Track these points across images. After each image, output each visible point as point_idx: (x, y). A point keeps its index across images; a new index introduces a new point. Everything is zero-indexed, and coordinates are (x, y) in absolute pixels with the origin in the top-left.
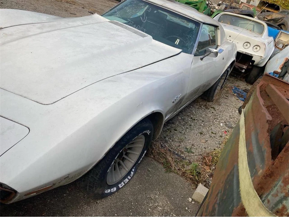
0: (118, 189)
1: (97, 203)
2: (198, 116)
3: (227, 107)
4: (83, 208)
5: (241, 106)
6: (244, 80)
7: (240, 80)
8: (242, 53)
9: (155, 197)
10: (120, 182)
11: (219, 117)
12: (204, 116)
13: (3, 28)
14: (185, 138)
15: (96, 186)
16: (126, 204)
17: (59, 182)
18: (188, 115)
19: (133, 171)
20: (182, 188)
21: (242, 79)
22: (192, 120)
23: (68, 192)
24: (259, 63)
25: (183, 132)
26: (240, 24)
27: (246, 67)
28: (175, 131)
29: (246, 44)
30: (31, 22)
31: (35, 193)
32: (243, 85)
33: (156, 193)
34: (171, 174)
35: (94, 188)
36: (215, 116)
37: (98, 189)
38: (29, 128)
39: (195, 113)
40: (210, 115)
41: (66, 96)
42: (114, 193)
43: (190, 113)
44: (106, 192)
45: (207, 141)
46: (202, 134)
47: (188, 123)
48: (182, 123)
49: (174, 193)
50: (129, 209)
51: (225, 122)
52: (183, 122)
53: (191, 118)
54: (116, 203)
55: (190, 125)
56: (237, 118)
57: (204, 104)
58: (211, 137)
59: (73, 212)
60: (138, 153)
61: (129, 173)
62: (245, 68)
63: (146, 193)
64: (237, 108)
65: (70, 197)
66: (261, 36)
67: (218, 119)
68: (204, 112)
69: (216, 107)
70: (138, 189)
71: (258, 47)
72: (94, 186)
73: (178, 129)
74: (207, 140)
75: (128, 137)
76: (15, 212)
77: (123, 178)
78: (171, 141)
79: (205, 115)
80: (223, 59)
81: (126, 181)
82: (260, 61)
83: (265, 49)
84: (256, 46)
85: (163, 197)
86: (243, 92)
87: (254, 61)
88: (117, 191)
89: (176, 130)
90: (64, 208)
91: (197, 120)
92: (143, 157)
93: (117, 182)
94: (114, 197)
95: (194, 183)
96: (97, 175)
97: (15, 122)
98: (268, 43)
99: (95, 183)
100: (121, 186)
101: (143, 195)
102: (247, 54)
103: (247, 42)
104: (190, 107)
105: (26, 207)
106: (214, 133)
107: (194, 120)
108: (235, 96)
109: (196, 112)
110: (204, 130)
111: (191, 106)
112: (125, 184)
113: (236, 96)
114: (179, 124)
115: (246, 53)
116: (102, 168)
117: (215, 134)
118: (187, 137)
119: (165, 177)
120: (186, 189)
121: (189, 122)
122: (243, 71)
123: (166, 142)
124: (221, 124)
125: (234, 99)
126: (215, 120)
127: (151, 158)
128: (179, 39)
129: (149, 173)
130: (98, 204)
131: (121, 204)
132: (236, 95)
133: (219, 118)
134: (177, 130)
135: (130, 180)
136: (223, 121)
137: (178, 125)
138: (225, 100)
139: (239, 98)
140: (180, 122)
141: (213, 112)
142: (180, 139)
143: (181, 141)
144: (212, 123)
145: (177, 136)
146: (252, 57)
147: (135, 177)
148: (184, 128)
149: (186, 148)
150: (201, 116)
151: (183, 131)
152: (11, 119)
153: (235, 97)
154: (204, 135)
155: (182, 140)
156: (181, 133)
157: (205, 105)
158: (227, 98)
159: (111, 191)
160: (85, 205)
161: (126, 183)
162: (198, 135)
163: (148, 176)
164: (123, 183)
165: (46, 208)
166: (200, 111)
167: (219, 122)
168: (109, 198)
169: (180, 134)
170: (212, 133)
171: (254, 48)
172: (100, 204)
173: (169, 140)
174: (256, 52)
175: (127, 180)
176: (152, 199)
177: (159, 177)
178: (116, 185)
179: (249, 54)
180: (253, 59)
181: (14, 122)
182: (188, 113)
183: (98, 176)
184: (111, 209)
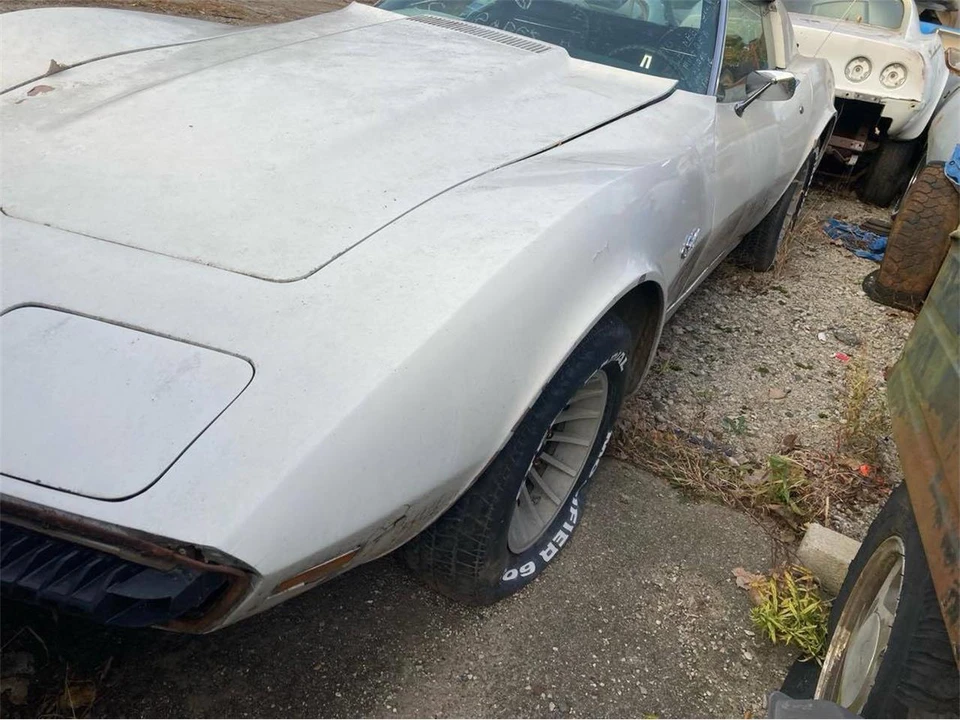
0: (542, 566)
1: (482, 617)
2: (736, 318)
3: (822, 282)
4: (442, 637)
5: (869, 276)
6: (853, 194)
7: (841, 197)
8: (844, 97)
9: (667, 581)
10: (541, 544)
11: (808, 314)
12: (756, 316)
13: (68, 68)
14: (716, 389)
15: (482, 554)
16: (579, 612)
17: (376, 540)
18: (703, 319)
19: (575, 507)
20: (750, 547)
21: (845, 193)
22: (720, 331)
23: (377, 592)
24: (906, 127)
25: (703, 373)
26: (817, 8)
27: (863, 144)
28: (677, 373)
29: (855, 64)
30: (155, 43)
31: (303, 584)
32: (854, 213)
33: (669, 568)
34: (704, 506)
35: (476, 562)
36: (792, 311)
37: (488, 564)
38: (250, 362)
39: (724, 310)
40: (777, 311)
41: (347, 250)
42: (530, 580)
43: (707, 310)
44: (505, 578)
45: (790, 391)
46: (767, 371)
47: (712, 342)
48: (692, 346)
49: (728, 564)
50: (595, 627)
51: (832, 329)
52: (695, 341)
53: (718, 327)
54: (546, 611)
55: (722, 350)
56: (865, 312)
57: (747, 280)
58: (798, 378)
59: (411, 652)
60: (587, 442)
61: (564, 514)
62: (860, 149)
63: (634, 573)
64: (856, 281)
65: (388, 608)
66: (902, 34)
67: (804, 321)
68: (755, 305)
69: (787, 285)
70: (604, 562)
71: (899, 71)
72: (476, 553)
73: (684, 363)
74: (788, 388)
75: (571, 373)
76: (221, 669)
77: (549, 531)
78: (671, 402)
79: (760, 312)
80: (801, 112)
81: (562, 539)
82: (910, 118)
83: (923, 73)
84: (890, 65)
85: (695, 580)
86: (862, 231)
87: (889, 121)
88: (539, 571)
89: (677, 369)
90: (380, 643)
91: (737, 329)
92: (601, 454)
93: (532, 544)
94: (535, 595)
95: (785, 525)
96: (485, 510)
97: (199, 345)
98: (930, 52)
99: (481, 544)
100: (549, 554)
101: (628, 579)
102: (860, 98)
103: (857, 58)
104: (704, 294)
105: (253, 651)
106: (806, 365)
107: (729, 331)
108: (839, 246)
109: (727, 308)
110: (770, 360)
111: (707, 291)
112: (560, 550)
113: (843, 245)
114: (681, 350)
115: (858, 95)
116: (502, 486)
117: (810, 368)
118: (721, 388)
119: (685, 516)
120: (765, 547)
121: (715, 340)
122: (853, 161)
123: (657, 407)
124: (821, 336)
125: (835, 256)
126: (797, 326)
127: (623, 461)
128: (650, 54)
129: (626, 508)
130: (487, 620)
131: (564, 615)
132: (840, 242)
133: (809, 318)
134: (681, 370)
135: (571, 535)
136: (825, 327)
137: (678, 351)
138: (811, 263)
139: (853, 251)
140: (684, 344)
141: (781, 303)
142: (700, 395)
143: (704, 400)
144: (787, 335)
145: (688, 386)
146: (880, 107)
147: (585, 524)
148: (701, 359)
149: (727, 420)
150: (748, 318)
151: (700, 368)
152: (182, 337)
153: (839, 249)
154: (774, 375)
155: (708, 396)
156: (696, 375)
157: (751, 283)
158: (814, 253)
159: (519, 573)
160: (444, 625)
161: (561, 545)
162: (753, 377)
163: (626, 516)
164: (551, 546)
165: (322, 648)
166: (738, 301)
167: (811, 330)
168: (518, 597)
169: (695, 379)
170: (799, 365)
171: (886, 74)
172: (492, 621)
173: (665, 399)
174: (895, 87)
175: (561, 537)
176: (659, 589)
177: (665, 517)
178: (533, 553)
179: (870, 96)
180: (885, 114)
181: (195, 344)
182: (702, 313)
183: (488, 516)
184: (534, 632)
